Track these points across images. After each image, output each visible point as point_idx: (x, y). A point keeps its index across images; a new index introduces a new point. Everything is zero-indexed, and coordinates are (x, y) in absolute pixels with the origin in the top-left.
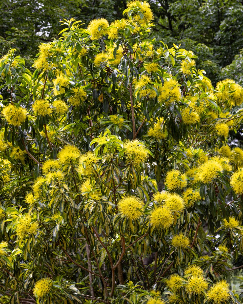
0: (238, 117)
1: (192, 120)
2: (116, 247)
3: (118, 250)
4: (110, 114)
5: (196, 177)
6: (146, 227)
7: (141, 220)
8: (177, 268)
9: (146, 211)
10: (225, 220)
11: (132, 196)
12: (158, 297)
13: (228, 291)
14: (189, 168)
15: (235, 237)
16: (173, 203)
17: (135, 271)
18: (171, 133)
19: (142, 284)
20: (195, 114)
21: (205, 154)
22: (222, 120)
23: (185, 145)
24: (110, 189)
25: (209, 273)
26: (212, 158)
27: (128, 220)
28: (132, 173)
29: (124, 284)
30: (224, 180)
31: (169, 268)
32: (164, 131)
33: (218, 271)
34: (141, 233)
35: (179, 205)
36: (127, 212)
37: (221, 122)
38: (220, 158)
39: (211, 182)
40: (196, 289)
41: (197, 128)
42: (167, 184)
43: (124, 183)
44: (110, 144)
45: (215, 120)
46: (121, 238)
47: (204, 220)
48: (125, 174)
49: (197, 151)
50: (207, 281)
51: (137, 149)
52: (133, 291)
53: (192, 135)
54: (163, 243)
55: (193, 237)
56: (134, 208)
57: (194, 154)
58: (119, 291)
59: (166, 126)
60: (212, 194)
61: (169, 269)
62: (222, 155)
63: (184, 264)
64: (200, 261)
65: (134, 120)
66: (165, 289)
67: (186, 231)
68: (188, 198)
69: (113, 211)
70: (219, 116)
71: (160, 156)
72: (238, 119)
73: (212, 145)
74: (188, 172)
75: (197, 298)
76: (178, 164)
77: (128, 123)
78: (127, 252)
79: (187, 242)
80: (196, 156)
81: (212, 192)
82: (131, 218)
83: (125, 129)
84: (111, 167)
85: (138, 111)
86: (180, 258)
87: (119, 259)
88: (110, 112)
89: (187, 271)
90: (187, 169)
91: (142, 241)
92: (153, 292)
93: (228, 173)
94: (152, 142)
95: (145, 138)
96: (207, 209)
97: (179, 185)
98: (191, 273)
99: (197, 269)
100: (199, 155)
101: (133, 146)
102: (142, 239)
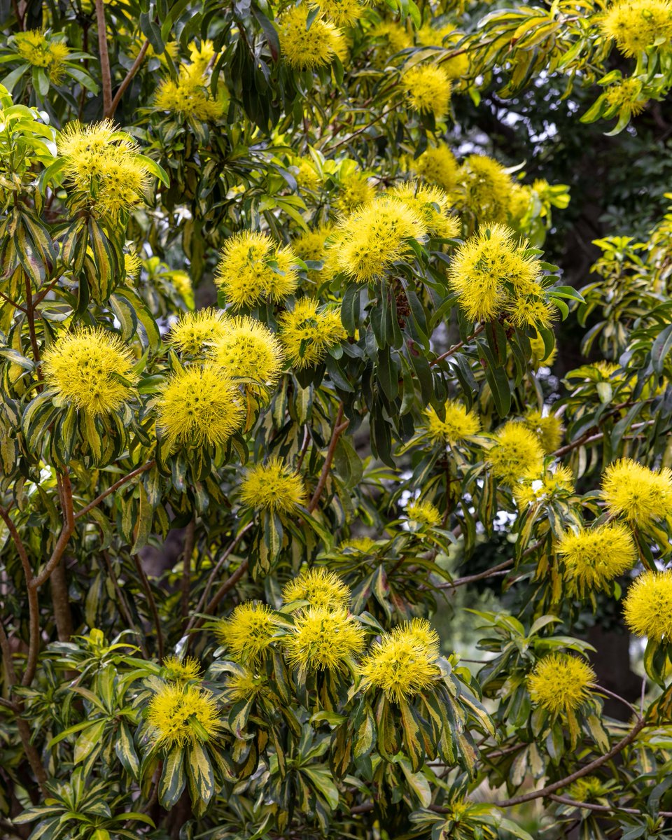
0: (483, 42)
1: (316, 51)
2: (42, 509)
3: (48, 521)
4: (16, 29)
5: (331, 258)
6: (144, 439)
7: (129, 416)
8: (261, 585)
9: (146, 380)
10: (431, 412)
11: (93, 330)
12: (190, 683)
13: (435, 657)
14: (306, 227)
15: (465, 473)
16: (240, 351)
17: (112, 596)
18: (241, 100)
19: (140, 640)
20: (329, 27)
21: (364, 177)
22: (428, 54)
23: (295, 146)
24: (13, 304)
25: (374, 599)
26: (390, 191)
27: (79, 416)
28: (92, 244)
29: (73, 641)
30: (430, 269)
31: (234, 583)
32: (215, 92)
33: (403, 592)
34: (130, 460)
35: (262, 358)
36: (77, 386)
37: (423, 62)
38: (417, 191)
39: (384, 277)
40: (322, 652)
41: (334, 82)
42: (224, 285)
43: (65, 280)
44: (9, 140)
45: (403, 53)
46: (59, 480)
47: (356, 411)
48: (67, 249)
49: (334, 167)
50: (364, 624)
51: (109, 157)
52: (105, 665)
53: (319, 107)
54: (210, 496)
55: (317, 471)
56: (100, 372)
57: (326, 178)
58: (54, 665)
59: (222, 74)
60: (383, 319)
61: (232, 586)
62: (425, 182)
63: (288, 570)
64: (340, 559)
65: (103, 49)
66: (216, 655)
67: (294, 450)
68: (301, 335)
69: (28, 382)
70: (415, 39)
71: (199, 183)
72: (483, 50)
73: (390, 145)
74: (300, 243)
75: (325, 683)
76: (267, 215)
77: (86, 64)
78: (82, 528)
79: (295, 490)
80: (332, 185)
81: (383, 314)
82: (89, 409)
83: (74, 85)
84: (14, 226)
85: (120, 16)
86: (269, 545)
87: (52, 551)
88: (16, 21)
89: (295, 590)
90: (299, 231)
91: (135, 486)
92: (174, 665)
93: (446, 247)
94: (170, 131)
95: (147, 116)
96: (367, 373)
97: (268, 286)
98: (305, 599)
99: (325, 583)
100: (343, 181)
101: (92, 146)
102: (133, 480)
